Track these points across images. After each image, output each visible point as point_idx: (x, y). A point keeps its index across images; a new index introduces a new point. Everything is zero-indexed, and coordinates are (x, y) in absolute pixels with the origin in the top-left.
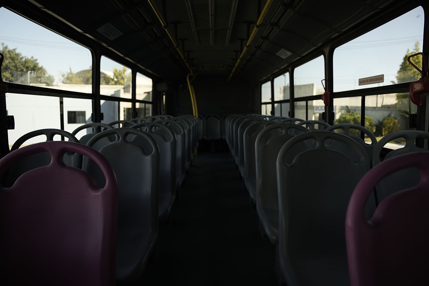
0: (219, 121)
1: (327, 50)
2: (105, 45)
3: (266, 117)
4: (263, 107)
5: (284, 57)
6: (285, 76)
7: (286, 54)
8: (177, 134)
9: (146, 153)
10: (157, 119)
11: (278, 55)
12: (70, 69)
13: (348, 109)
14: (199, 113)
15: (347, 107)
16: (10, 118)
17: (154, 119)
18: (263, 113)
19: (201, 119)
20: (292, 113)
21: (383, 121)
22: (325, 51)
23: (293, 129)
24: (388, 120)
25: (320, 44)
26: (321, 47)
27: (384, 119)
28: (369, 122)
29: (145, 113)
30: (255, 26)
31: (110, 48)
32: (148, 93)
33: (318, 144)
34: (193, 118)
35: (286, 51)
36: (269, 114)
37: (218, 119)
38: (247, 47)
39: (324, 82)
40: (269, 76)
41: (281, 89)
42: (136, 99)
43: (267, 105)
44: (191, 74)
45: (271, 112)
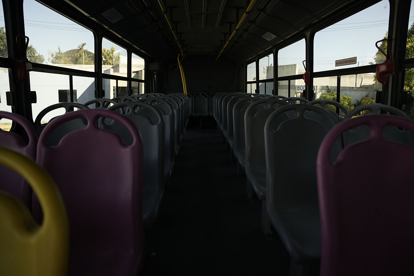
0: (206, 99)
1: (308, 34)
2: (106, 27)
3: (251, 94)
4: (249, 85)
5: (269, 40)
6: (269, 57)
7: (271, 37)
9: (153, 123)
11: (264, 38)
12: (59, 49)
13: (328, 89)
14: (187, 91)
15: (327, 87)
16: (33, 94)
18: (249, 91)
19: (190, 97)
20: (275, 91)
21: (361, 101)
22: (306, 34)
23: (278, 104)
24: (366, 100)
25: (302, 29)
26: (303, 31)
27: (362, 99)
28: (348, 102)
29: (139, 91)
30: (245, 12)
31: (111, 31)
32: (137, 72)
33: (298, 115)
35: (271, 34)
36: (254, 92)
37: (206, 97)
38: (236, 30)
39: (305, 63)
40: (254, 56)
41: (265, 69)
42: (132, 77)
43: (252, 84)
44: (181, 54)
45: (256, 90)
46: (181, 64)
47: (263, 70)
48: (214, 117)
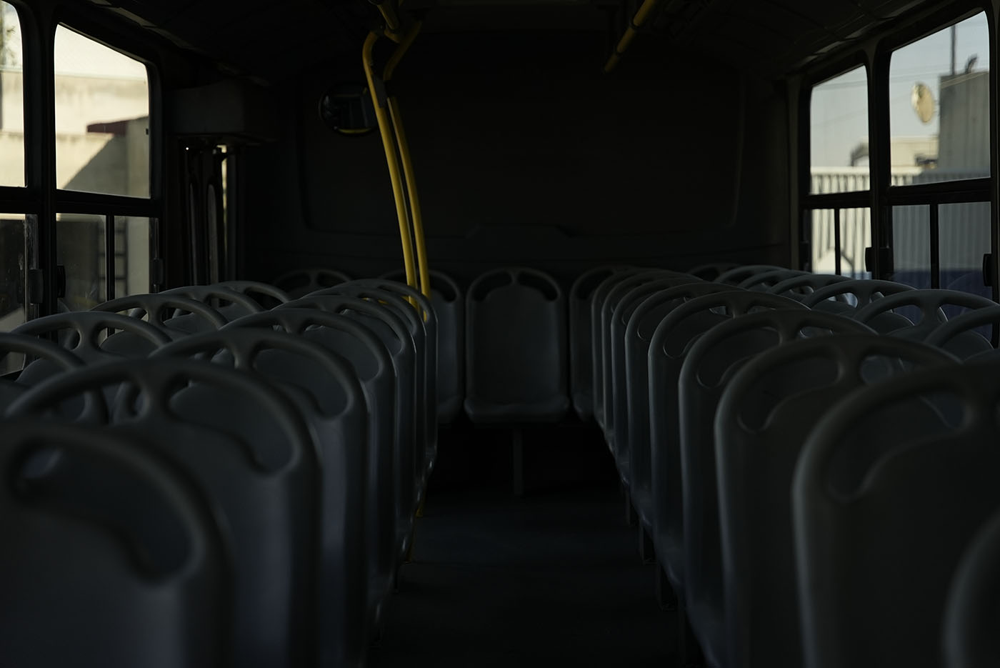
0: (552, 306)
3: (835, 283)
4: (821, 219)
8: (321, 412)
10: (185, 312)
14: (430, 264)
17: (165, 311)
18: (824, 264)
19: (449, 297)
29: (112, 279)
32: (118, 129)
34: (400, 296)
36: (855, 265)
37: (550, 295)
40: (855, 35)
41: (926, 96)
42: (61, 184)
43: (842, 211)
44: (387, 34)
45: (869, 252)
46: (387, 90)
47: (915, 97)
48: (603, 425)
